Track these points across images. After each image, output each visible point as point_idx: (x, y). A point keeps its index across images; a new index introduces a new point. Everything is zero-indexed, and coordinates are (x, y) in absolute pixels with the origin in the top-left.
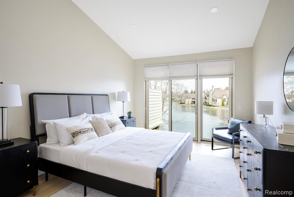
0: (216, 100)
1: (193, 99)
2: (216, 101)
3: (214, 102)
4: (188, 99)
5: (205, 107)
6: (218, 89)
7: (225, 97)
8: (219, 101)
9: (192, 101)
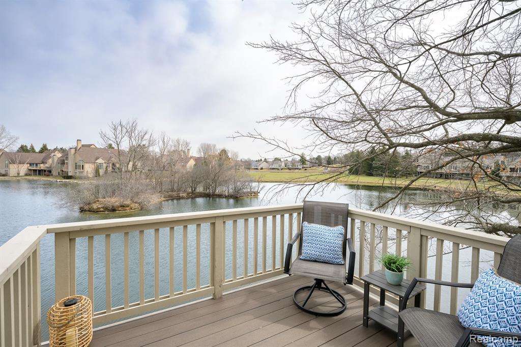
0: (83, 166)
1: (33, 164)
2: (83, 169)
3: (78, 170)
4: (15, 166)
5: (58, 180)
6: (89, 146)
7: (100, 161)
8: (89, 168)
9: (30, 168)
